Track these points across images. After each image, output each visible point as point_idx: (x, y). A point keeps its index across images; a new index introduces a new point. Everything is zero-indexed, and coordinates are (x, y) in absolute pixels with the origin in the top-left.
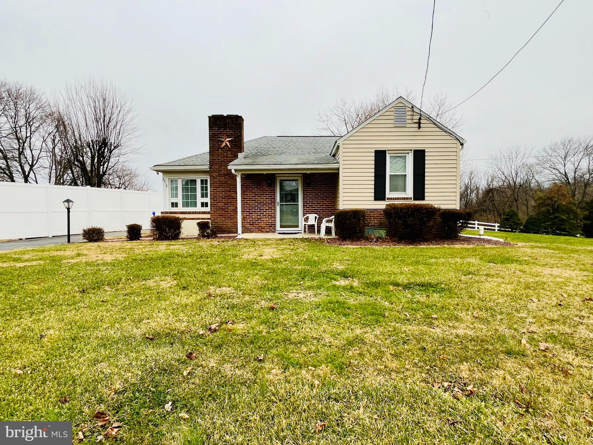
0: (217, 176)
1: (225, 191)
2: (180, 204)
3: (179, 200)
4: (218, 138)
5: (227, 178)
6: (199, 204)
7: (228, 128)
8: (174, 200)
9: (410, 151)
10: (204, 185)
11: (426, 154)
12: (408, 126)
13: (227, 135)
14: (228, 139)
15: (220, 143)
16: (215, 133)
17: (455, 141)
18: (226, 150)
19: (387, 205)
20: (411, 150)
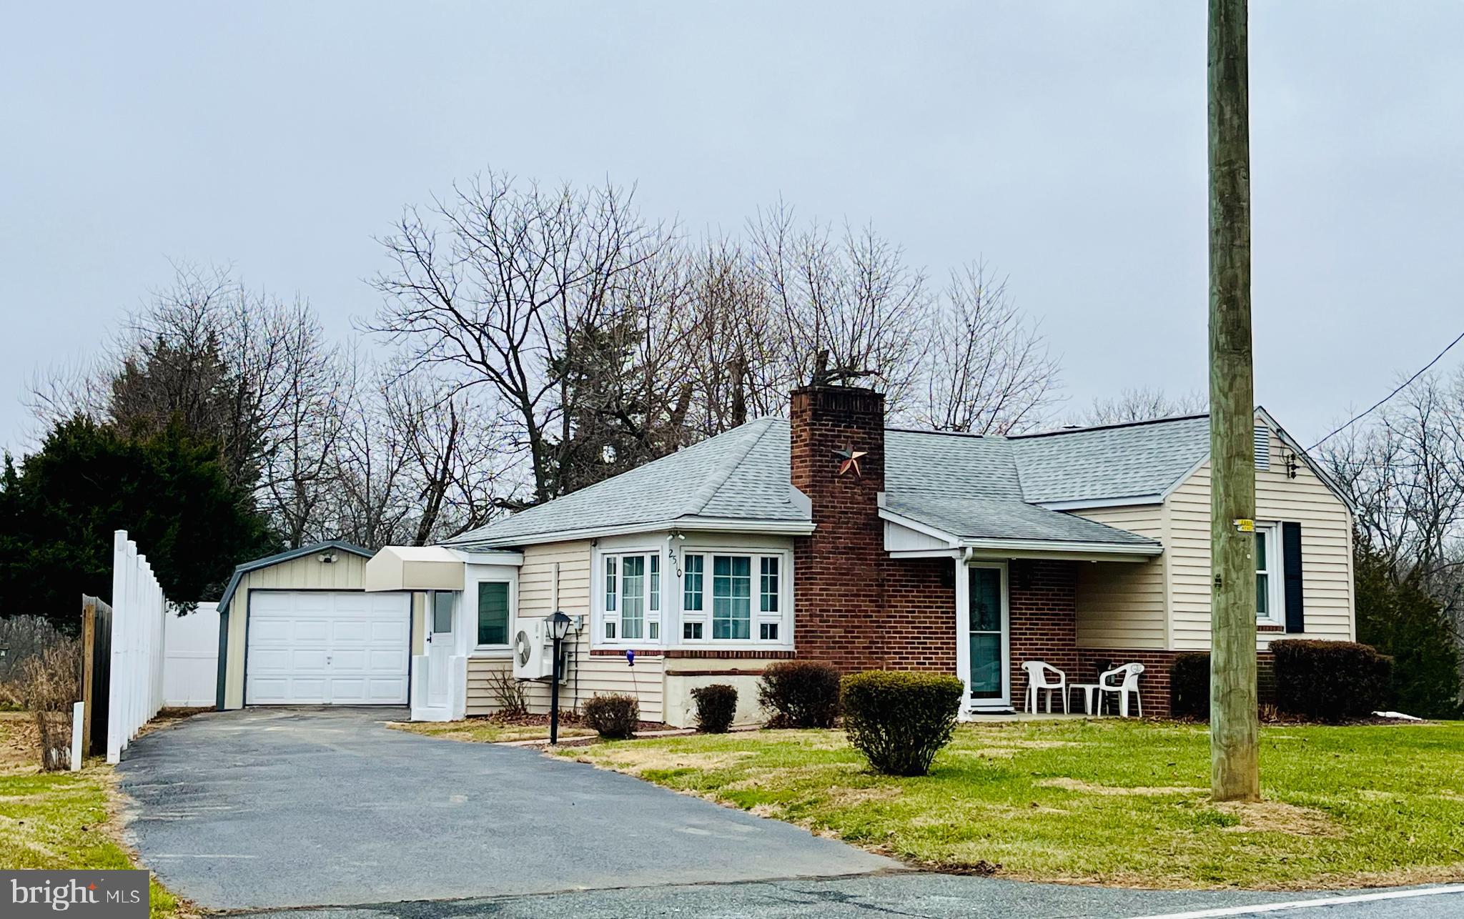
0: (830, 553)
1: (847, 595)
2: (707, 630)
3: (706, 616)
4: (833, 447)
5: (853, 559)
6: (755, 631)
7: (856, 422)
8: (694, 617)
9: (1274, 524)
10: (769, 575)
11: (1303, 532)
12: (1273, 469)
13: (852, 442)
14: (856, 454)
15: (836, 463)
16: (827, 435)
17: (1342, 509)
18: (851, 483)
19: (1272, 644)
20: (1277, 522)
